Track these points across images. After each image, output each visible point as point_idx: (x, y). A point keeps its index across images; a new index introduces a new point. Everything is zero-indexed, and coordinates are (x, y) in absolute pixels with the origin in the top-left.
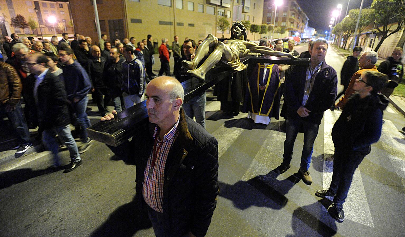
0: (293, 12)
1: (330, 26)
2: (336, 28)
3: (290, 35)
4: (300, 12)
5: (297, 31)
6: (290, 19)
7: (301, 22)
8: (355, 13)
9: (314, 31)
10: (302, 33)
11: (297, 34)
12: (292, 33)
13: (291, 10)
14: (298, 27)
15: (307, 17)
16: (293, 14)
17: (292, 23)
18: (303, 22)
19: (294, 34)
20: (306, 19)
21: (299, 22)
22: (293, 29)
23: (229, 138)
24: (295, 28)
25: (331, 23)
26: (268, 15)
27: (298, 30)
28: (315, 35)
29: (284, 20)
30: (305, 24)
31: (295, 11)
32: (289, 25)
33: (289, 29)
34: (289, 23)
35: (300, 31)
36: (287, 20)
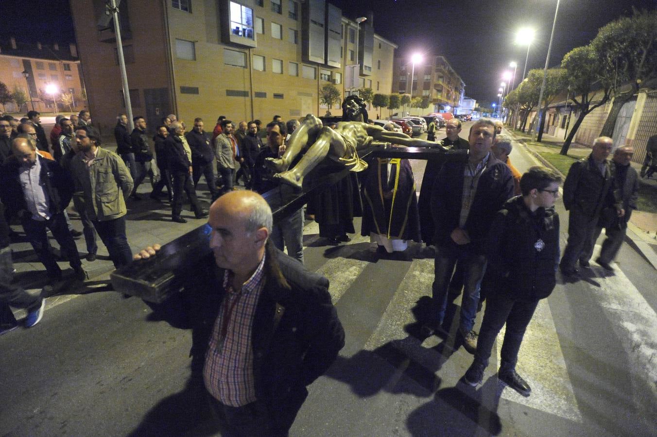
0: (441, 74)
1: (499, 95)
2: (509, 98)
3: (437, 110)
4: (451, 74)
5: (447, 104)
6: (436, 86)
7: (453, 90)
8: (537, 76)
9: (474, 104)
10: (455, 107)
11: (448, 108)
12: (440, 106)
13: (437, 70)
14: (448, 98)
15: (463, 82)
16: (440, 77)
17: (439, 91)
18: (456, 89)
19: (443, 109)
20: (461, 84)
21: (450, 90)
22: (441, 100)
23: (342, 280)
24: (444, 100)
25: (501, 90)
26: (401, 79)
27: (449, 102)
28: (476, 109)
29: (427, 86)
30: (460, 94)
31: (443, 73)
32: (434, 94)
33: (435, 101)
34: (435, 91)
35: (453, 104)
36: (432, 87)
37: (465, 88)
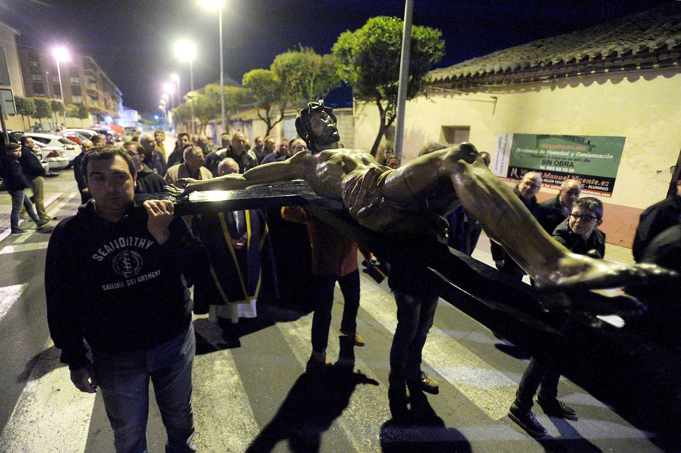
0: (92, 78)
1: (161, 107)
2: (179, 110)
3: (96, 121)
4: (104, 79)
5: (107, 114)
6: (90, 92)
7: (111, 99)
9: (136, 116)
10: (115, 117)
11: (109, 119)
12: (100, 117)
13: (86, 74)
14: (107, 107)
15: (118, 90)
16: (91, 82)
17: (95, 98)
18: (113, 98)
19: (103, 120)
20: (118, 93)
21: (106, 98)
22: (99, 110)
24: (103, 109)
25: (163, 102)
27: (108, 112)
28: (139, 121)
29: (76, 91)
30: (118, 102)
31: (95, 76)
32: (89, 103)
33: (93, 111)
34: (88, 98)
35: (113, 114)
36: (84, 93)
37: (122, 97)
